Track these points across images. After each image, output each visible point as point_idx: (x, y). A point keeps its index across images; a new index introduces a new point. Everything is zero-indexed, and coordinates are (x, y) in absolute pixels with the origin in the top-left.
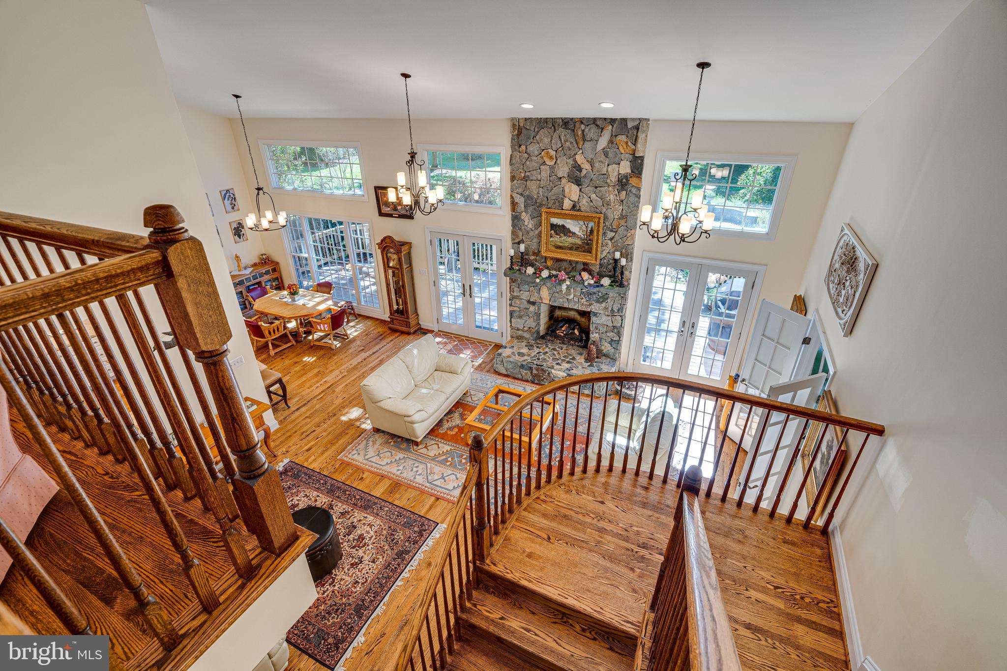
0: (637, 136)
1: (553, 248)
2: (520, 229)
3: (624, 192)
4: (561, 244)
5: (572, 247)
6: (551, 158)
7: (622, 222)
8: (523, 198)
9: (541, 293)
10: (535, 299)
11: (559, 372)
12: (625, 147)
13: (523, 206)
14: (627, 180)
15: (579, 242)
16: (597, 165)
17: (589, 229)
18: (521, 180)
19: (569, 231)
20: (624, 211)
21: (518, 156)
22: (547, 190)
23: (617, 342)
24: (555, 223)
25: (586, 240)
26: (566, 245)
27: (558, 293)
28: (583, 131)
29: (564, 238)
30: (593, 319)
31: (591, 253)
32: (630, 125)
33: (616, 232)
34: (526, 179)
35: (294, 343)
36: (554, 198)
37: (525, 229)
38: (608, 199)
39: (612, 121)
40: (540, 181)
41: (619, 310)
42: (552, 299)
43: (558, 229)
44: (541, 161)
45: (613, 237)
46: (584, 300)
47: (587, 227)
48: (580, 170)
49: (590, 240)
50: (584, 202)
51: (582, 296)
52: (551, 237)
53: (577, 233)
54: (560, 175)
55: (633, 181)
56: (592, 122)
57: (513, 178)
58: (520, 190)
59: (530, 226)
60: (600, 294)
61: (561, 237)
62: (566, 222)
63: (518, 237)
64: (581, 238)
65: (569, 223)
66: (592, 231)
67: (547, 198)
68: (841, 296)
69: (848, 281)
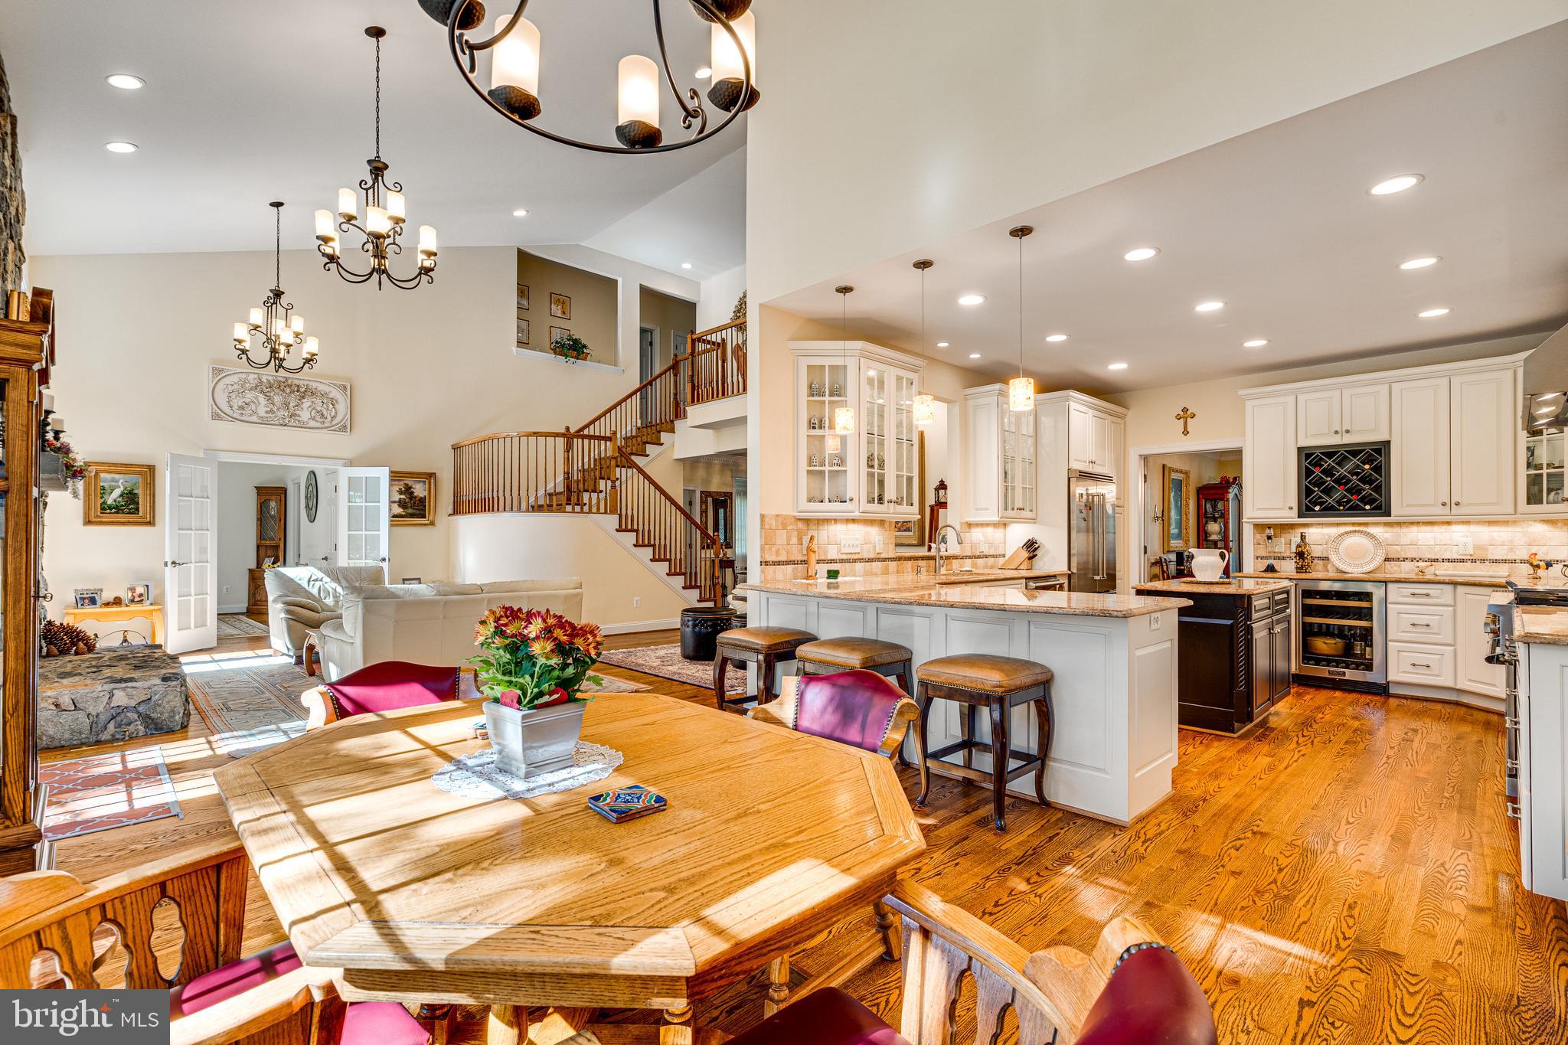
68: (299, 416)
69: (307, 403)
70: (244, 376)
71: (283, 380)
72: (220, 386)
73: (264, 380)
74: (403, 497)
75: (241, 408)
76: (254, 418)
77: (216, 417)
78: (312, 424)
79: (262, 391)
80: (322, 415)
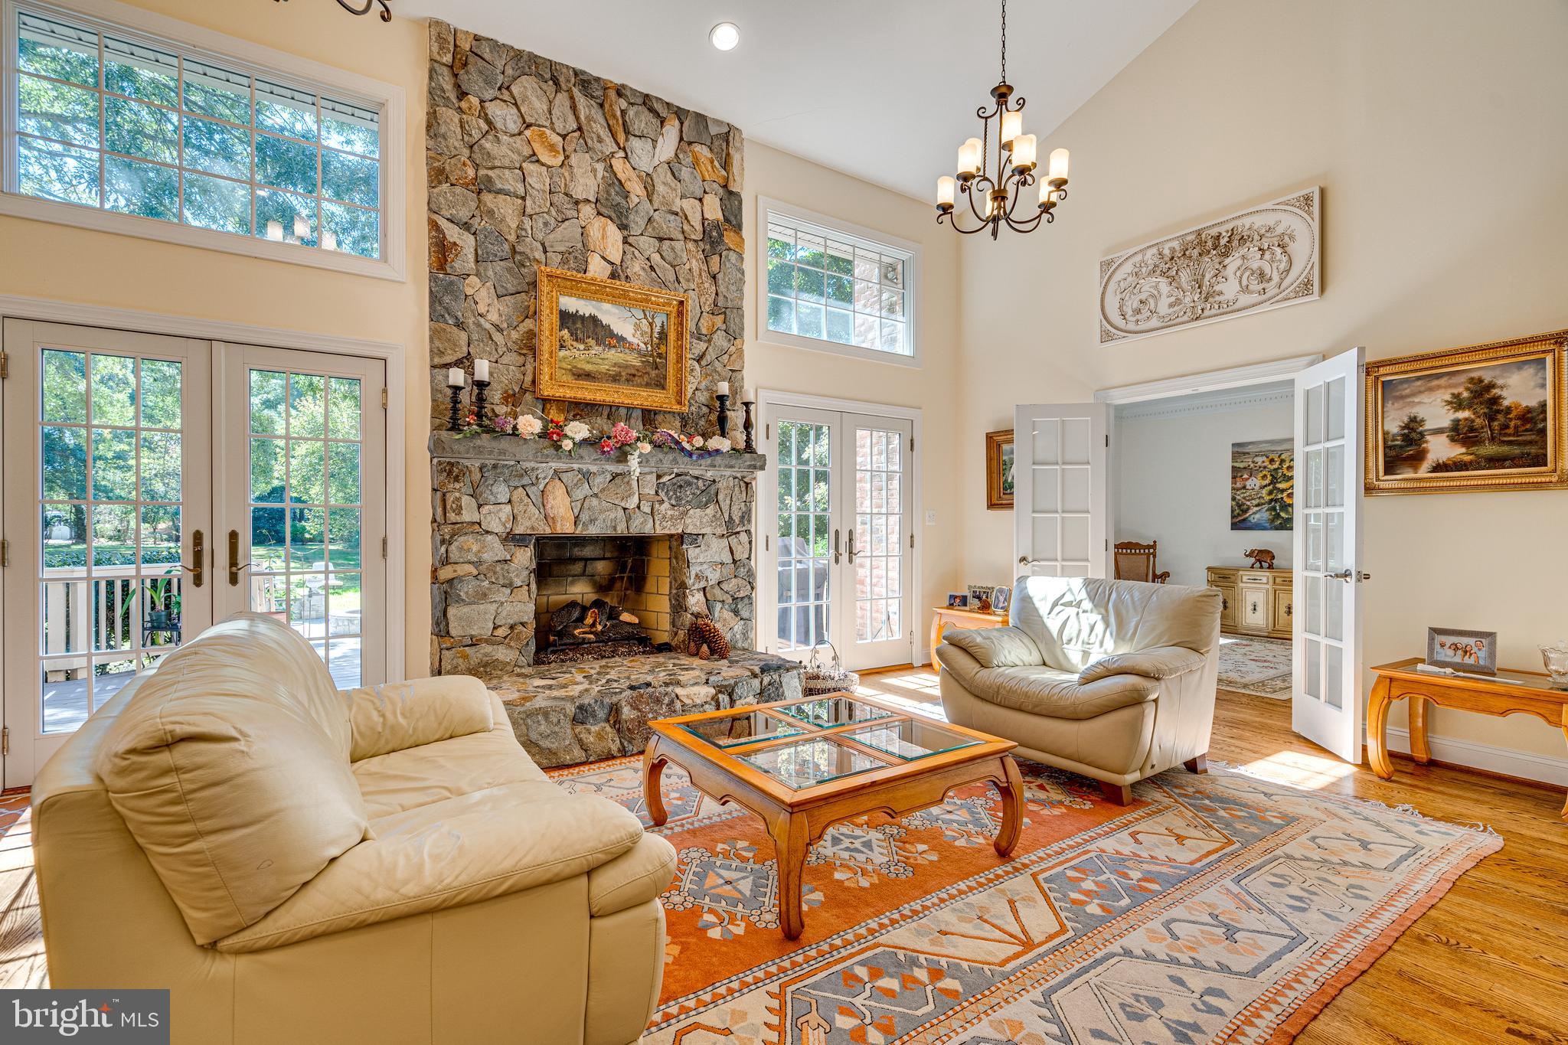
0: (728, 154)
1: (568, 378)
2: (460, 325)
3: (716, 258)
4: (588, 367)
5: (619, 374)
6: (552, 148)
7: (719, 320)
8: (472, 238)
9: (551, 502)
10: (528, 524)
11: (696, 689)
12: (710, 168)
13: (471, 257)
14: (721, 235)
15: (634, 360)
16: (661, 188)
17: (657, 329)
18: (466, 186)
19: (609, 332)
20: (721, 298)
21: (456, 120)
22: (546, 224)
23: (746, 601)
24: (572, 310)
25: (652, 355)
26: (604, 368)
27: (596, 495)
28: (623, 112)
29: (597, 349)
30: (692, 553)
31: (663, 388)
32: (714, 130)
33: (709, 341)
34: (482, 187)
36: (563, 249)
37: (479, 325)
38: (687, 266)
39: (680, 114)
40: (523, 198)
41: (742, 517)
42: (584, 517)
43: (579, 325)
44: (527, 152)
45: (704, 354)
46: (666, 505)
47: (651, 324)
48: (626, 195)
49: (660, 356)
50: (636, 268)
51: (662, 494)
52: (562, 346)
53: (630, 338)
54: (579, 193)
55: (729, 238)
56: (640, 101)
57: (438, 175)
58: (463, 214)
59: (493, 317)
60: (700, 483)
61: (587, 348)
62: (599, 309)
63: (455, 345)
64: (639, 352)
65: (608, 312)
66: (663, 336)
67: (543, 245)
68: (1220, 293)
69: (1233, 263)
70: (1138, 258)
71: (1193, 237)
72: (1112, 286)
73: (1167, 252)
74: (1465, 414)
75: (1138, 311)
76: (1154, 322)
77: (1106, 337)
78: (1245, 299)
79: (1163, 274)
80: (1262, 274)
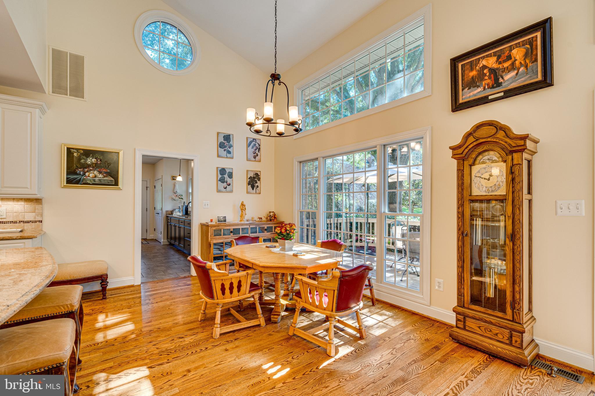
35: (262, 321)
